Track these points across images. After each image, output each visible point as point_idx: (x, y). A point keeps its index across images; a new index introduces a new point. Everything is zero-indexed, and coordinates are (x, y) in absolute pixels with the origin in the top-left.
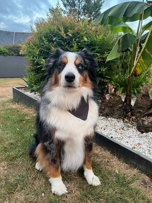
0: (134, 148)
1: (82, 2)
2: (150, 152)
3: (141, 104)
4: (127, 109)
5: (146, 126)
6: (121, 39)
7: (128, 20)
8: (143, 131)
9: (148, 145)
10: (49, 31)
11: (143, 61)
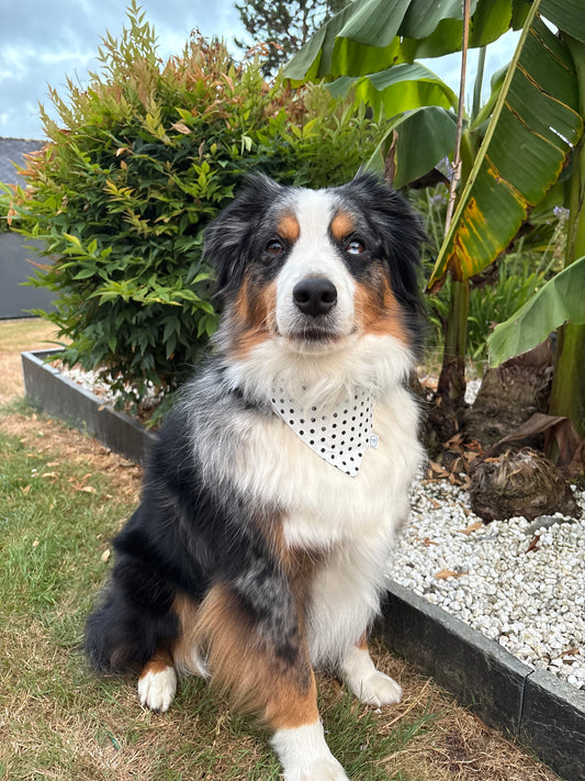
0: (432, 589)
1: (313, 7)
2: (496, 606)
3: (498, 401)
4: (446, 420)
5: (501, 494)
6: (396, 134)
7: (422, 50)
8: (492, 513)
9: (495, 575)
10: (100, 118)
11: (483, 221)
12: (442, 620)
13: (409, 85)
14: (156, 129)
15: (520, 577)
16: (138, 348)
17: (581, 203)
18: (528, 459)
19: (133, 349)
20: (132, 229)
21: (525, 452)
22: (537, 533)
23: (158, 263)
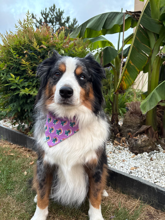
0: (131, 172)
2: (150, 176)
4: (115, 129)
5: (140, 146)
6: (102, 53)
7: (108, 32)
8: (137, 152)
9: (146, 167)
10: (18, 43)
11: (128, 74)
12: (139, 180)
13: (99, 42)
14: (36, 47)
15: (152, 168)
16: (27, 110)
17: (152, 70)
18: (145, 136)
19: (26, 110)
20: (27, 75)
21: (144, 135)
22: (151, 156)
23: (36, 84)
